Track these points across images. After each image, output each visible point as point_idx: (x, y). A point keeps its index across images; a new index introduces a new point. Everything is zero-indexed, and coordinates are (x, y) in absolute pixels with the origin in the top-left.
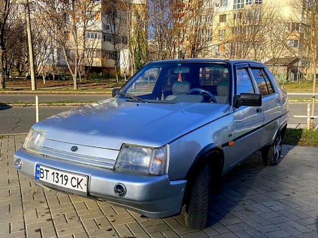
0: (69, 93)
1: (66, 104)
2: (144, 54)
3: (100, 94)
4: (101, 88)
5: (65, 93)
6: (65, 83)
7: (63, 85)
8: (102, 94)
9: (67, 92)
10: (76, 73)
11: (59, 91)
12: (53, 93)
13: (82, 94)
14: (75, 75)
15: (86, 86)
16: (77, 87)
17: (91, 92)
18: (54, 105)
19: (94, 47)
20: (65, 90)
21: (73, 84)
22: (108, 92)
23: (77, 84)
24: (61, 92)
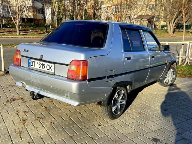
0: (14, 37)
1: (14, 46)
2: (62, 11)
3: (35, 38)
4: (35, 33)
5: (11, 37)
6: (10, 30)
7: (9, 32)
8: (37, 38)
9: (12, 37)
10: (18, 23)
11: (7, 35)
12: (3, 37)
13: (23, 38)
14: (18, 25)
15: (25, 33)
16: (19, 33)
17: (29, 37)
18: (7, 47)
19: (29, 5)
20: (11, 35)
21: (16, 31)
22: (41, 37)
23: (19, 31)
24: (9, 36)
